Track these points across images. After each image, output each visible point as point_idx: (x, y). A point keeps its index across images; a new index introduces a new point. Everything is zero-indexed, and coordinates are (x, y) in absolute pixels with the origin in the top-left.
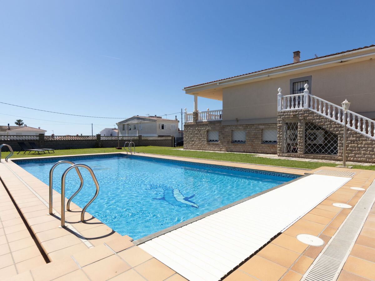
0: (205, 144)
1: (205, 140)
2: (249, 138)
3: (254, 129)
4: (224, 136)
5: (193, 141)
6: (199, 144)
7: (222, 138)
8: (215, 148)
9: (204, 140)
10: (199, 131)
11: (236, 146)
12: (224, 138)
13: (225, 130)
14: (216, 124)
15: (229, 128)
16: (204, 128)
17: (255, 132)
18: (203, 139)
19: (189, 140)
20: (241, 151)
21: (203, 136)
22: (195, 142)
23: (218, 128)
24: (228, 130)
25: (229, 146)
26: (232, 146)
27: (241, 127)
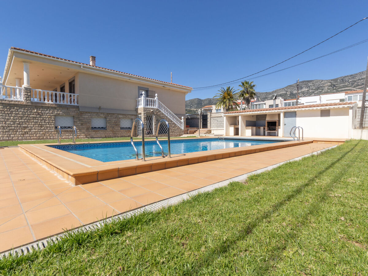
0: (52, 132)
1: (52, 127)
2: (111, 125)
3: (114, 118)
4: (82, 123)
5: (25, 128)
6: (40, 132)
7: (80, 125)
8: (69, 136)
9: (50, 127)
10: (41, 115)
11: (97, 133)
12: (82, 124)
13: (83, 116)
14: (71, 109)
15: (90, 115)
16: (49, 111)
17: (115, 120)
18: (48, 126)
19: (15, 127)
20: (102, 136)
21: (47, 121)
22: (31, 130)
23: (72, 114)
24: (87, 117)
25: (89, 133)
26: (93, 133)
27: (102, 115)
